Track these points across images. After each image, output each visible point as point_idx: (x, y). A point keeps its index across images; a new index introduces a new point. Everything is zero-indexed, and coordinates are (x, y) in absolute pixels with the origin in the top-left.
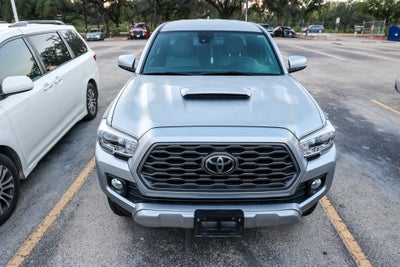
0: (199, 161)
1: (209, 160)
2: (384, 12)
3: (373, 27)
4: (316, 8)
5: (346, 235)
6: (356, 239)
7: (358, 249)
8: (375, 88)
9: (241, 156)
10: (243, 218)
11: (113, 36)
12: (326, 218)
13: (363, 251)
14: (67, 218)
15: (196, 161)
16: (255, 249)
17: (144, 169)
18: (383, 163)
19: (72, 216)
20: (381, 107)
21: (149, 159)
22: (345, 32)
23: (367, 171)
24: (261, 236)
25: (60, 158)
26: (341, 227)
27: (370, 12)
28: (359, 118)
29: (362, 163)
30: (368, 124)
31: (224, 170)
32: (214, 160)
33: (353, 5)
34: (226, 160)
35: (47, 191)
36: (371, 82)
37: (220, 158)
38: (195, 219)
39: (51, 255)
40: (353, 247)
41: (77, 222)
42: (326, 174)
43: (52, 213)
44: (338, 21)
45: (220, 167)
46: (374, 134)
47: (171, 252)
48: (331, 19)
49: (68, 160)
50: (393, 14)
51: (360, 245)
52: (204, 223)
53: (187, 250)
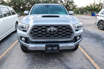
0: (47, 30)
1: (49, 29)
2: (90, 9)
3: (88, 13)
4: (74, 8)
5: (86, 55)
6: (89, 56)
7: (90, 58)
8: (90, 25)
9: (58, 28)
10: (59, 46)
11: (23, 15)
12: (81, 51)
13: (91, 58)
14: (9, 54)
15: (46, 30)
16: (62, 59)
17: (31, 33)
18: (94, 39)
19: (10, 53)
20: (92, 28)
21: (32, 30)
22: (82, 14)
23: (90, 41)
24: (64, 56)
25: (7, 40)
26: (85, 53)
27: (87, 9)
28: (87, 31)
29: (89, 39)
30: (89, 32)
31: (53, 32)
32: (51, 29)
33: (83, 8)
34: (54, 29)
35: (3, 48)
36: (89, 24)
37: (52, 29)
38: (46, 47)
39: (3, 63)
40: (89, 57)
41: (12, 55)
42: (81, 35)
43: (4, 53)
44: (80, 12)
45: (52, 31)
46: (91, 34)
47: (39, 60)
48: (78, 11)
49: (10, 41)
50: (93, 10)
51: (90, 57)
52: (48, 48)
53: (43, 60)
